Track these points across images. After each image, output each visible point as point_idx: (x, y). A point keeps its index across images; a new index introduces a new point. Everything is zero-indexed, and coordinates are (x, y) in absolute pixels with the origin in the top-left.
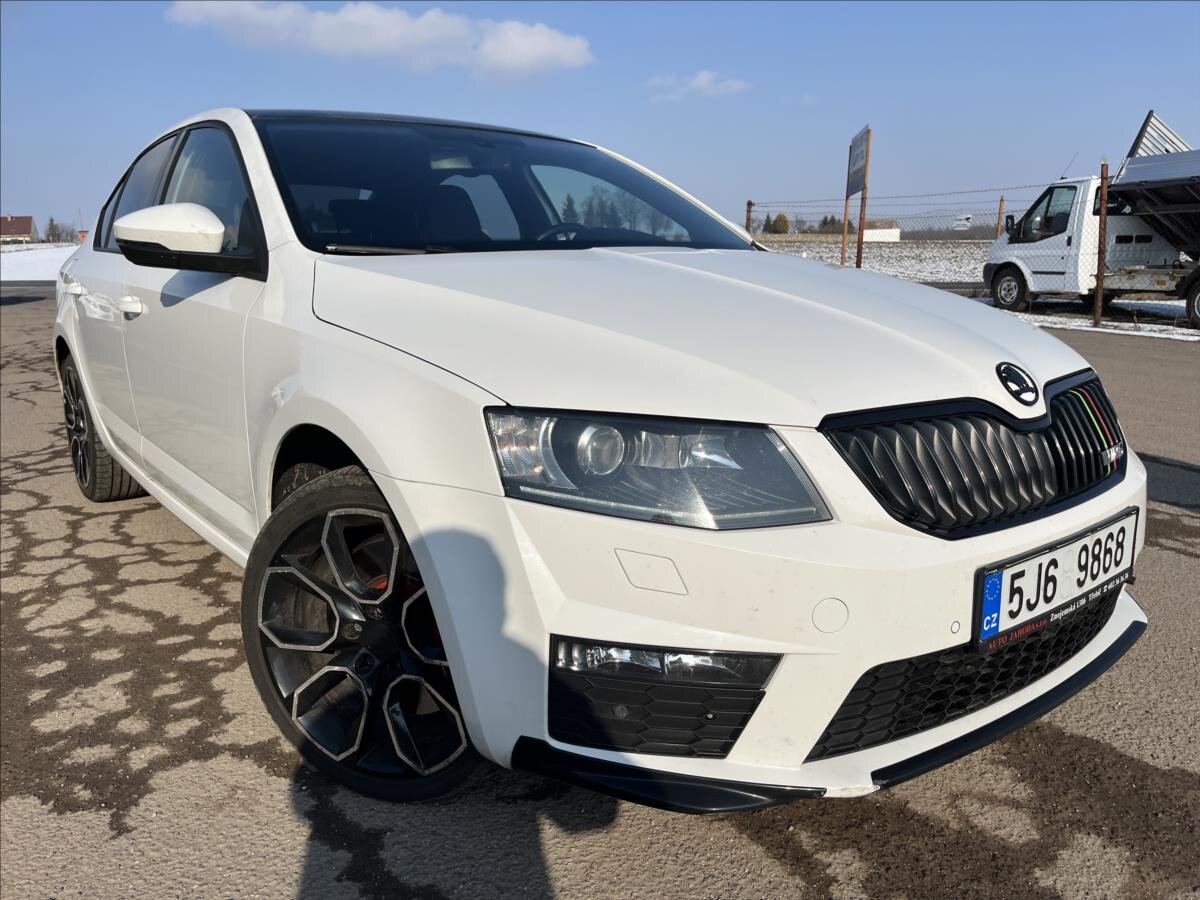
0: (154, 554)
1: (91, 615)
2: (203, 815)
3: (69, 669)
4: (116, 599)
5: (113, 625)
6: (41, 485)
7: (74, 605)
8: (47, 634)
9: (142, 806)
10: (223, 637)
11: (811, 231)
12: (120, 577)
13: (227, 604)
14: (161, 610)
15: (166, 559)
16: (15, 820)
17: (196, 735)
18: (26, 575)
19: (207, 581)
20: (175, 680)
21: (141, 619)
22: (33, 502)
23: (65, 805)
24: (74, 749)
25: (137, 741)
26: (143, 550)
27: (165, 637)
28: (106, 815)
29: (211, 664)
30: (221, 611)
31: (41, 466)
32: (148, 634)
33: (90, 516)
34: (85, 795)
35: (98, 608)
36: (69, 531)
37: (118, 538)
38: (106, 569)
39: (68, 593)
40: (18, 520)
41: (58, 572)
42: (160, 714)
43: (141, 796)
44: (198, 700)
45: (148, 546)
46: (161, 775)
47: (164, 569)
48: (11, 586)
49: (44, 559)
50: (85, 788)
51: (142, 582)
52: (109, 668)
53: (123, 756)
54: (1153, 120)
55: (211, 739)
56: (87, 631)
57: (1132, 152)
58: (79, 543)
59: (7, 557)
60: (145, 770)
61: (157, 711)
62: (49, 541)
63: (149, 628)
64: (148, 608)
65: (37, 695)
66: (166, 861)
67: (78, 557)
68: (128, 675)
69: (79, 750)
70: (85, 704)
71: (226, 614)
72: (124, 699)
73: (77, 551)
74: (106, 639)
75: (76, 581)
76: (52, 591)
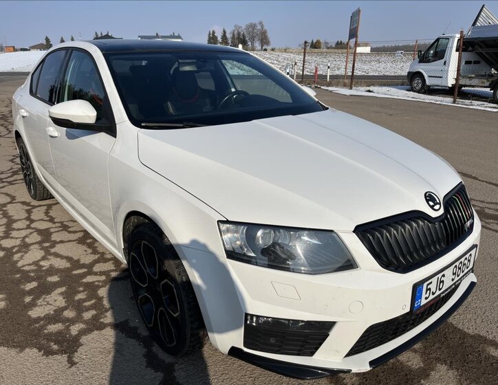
0: (65, 227)
1: (44, 258)
2: (103, 356)
3: (39, 286)
4: (53, 250)
5: (53, 264)
6: (10, 189)
7: (35, 254)
8: (26, 268)
9: (79, 353)
10: (99, 270)
11: (331, 48)
12: (52, 239)
13: (99, 253)
14: (72, 256)
15: (70, 229)
16: (30, 359)
17: (95, 318)
18: (12, 238)
19: (88, 241)
20: (83, 291)
21: (64, 261)
22: (9, 199)
23: (48, 352)
24: (47, 325)
25: (73, 321)
26: (59, 225)
27: (76, 270)
28: (65, 357)
29: (96, 283)
30: (97, 257)
31: (9, 180)
32: (68, 268)
33: (34, 207)
34: (55, 347)
35: (46, 255)
36: (27, 215)
37: (48, 219)
38: (45, 234)
39: (32, 247)
40: (4, 209)
41: (26, 236)
42: (79, 307)
43: (78, 347)
44: (93, 301)
45: (62, 223)
46: (84, 337)
47: (70, 235)
48: (7, 243)
49: (19, 230)
50: (55, 344)
51: (62, 242)
52: (55, 285)
53: (68, 328)
54: (484, 9)
55: (101, 320)
56: (43, 266)
57: (474, 24)
58: (32, 221)
59: (3, 229)
60: (77, 335)
61: (78, 306)
62: (20, 220)
63: (68, 265)
64: (66, 255)
65: (28, 299)
66: (92, 378)
67: (33, 229)
68: (63, 289)
69: (50, 326)
70: (48, 304)
71: (99, 258)
72: (64, 301)
73: (33, 226)
74: (52, 271)
75: (34, 241)
76: (25, 247)
